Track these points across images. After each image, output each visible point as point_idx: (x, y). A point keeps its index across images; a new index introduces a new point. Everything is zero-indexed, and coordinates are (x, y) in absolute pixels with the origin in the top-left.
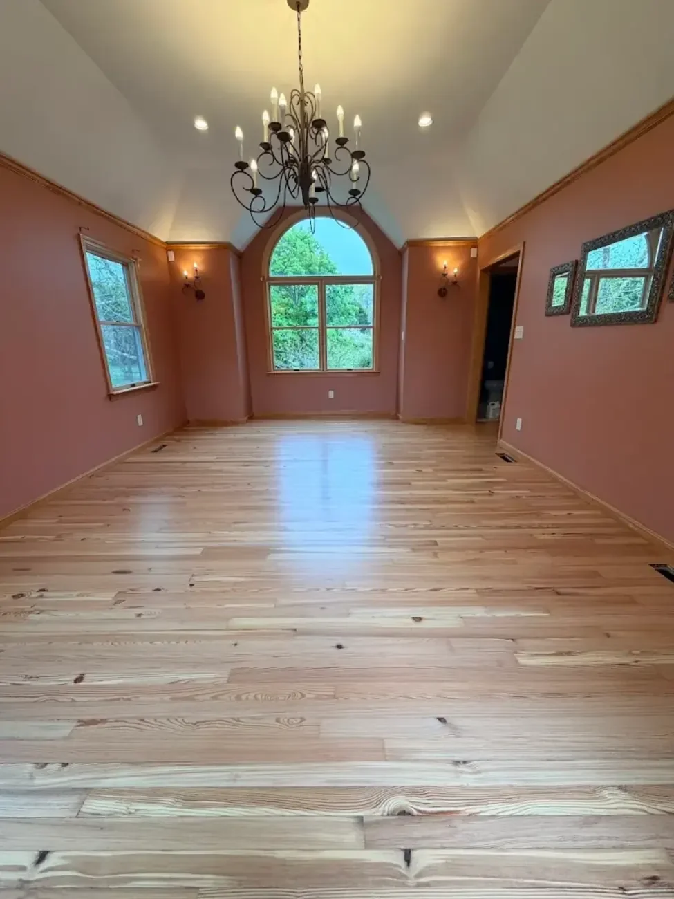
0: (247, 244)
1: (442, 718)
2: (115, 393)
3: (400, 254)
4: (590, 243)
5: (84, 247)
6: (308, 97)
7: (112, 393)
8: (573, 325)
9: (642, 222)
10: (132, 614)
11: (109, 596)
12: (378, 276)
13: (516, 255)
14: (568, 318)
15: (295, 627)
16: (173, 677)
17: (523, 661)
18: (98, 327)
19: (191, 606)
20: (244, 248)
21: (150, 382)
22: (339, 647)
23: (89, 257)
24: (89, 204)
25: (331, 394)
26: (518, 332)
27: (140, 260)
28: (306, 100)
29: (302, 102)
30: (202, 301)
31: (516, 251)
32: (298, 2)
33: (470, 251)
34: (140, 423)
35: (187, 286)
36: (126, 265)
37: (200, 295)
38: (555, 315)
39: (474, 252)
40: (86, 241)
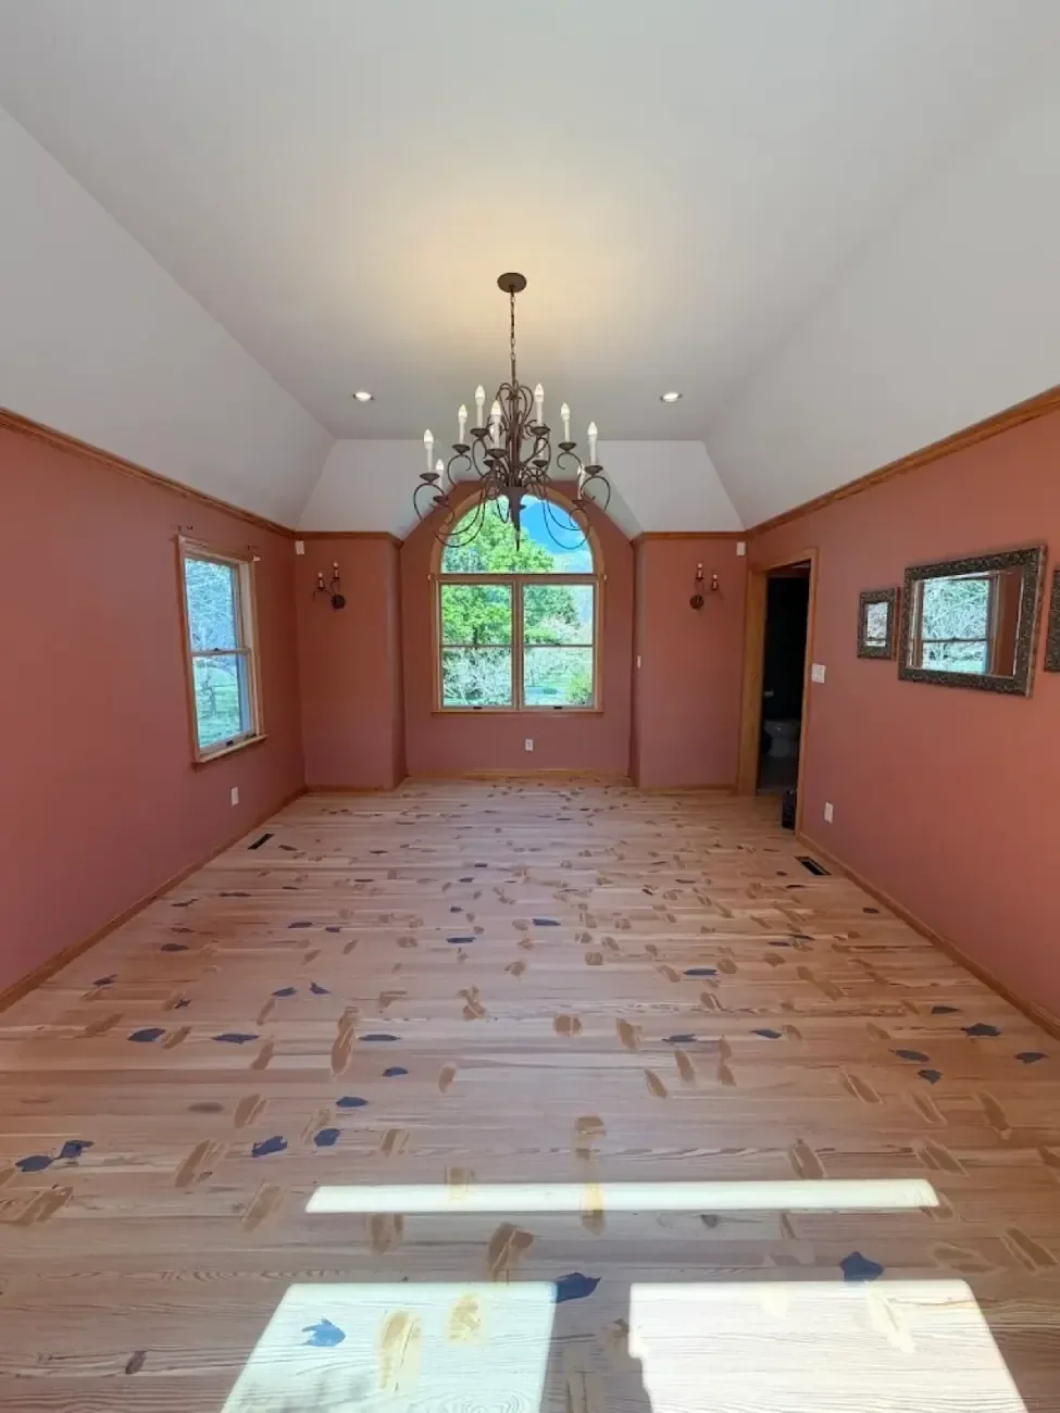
0: (410, 531)
2: (203, 760)
3: (634, 544)
4: (917, 569)
5: (182, 553)
6: (523, 392)
7: (198, 760)
8: (901, 678)
9: (993, 556)
12: (600, 574)
14: (892, 667)
18: (188, 659)
20: (406, 536)
21: (255, 735)
23: (189, 565)
24: (197, 494)
25: (529, 745)
26: (817, 673)
27: (256, 559)
28: (520, 394)
29: (513, 397)
30: (340, 611)
31: (807, 558)
32: (512, 283)
33: (735, 548)
34: (235, 801)
35: (321, 589)
36: (234, 567)
37: (338, 602)
38: (871, 658)
39: (741, 549)
40: (186, 543)
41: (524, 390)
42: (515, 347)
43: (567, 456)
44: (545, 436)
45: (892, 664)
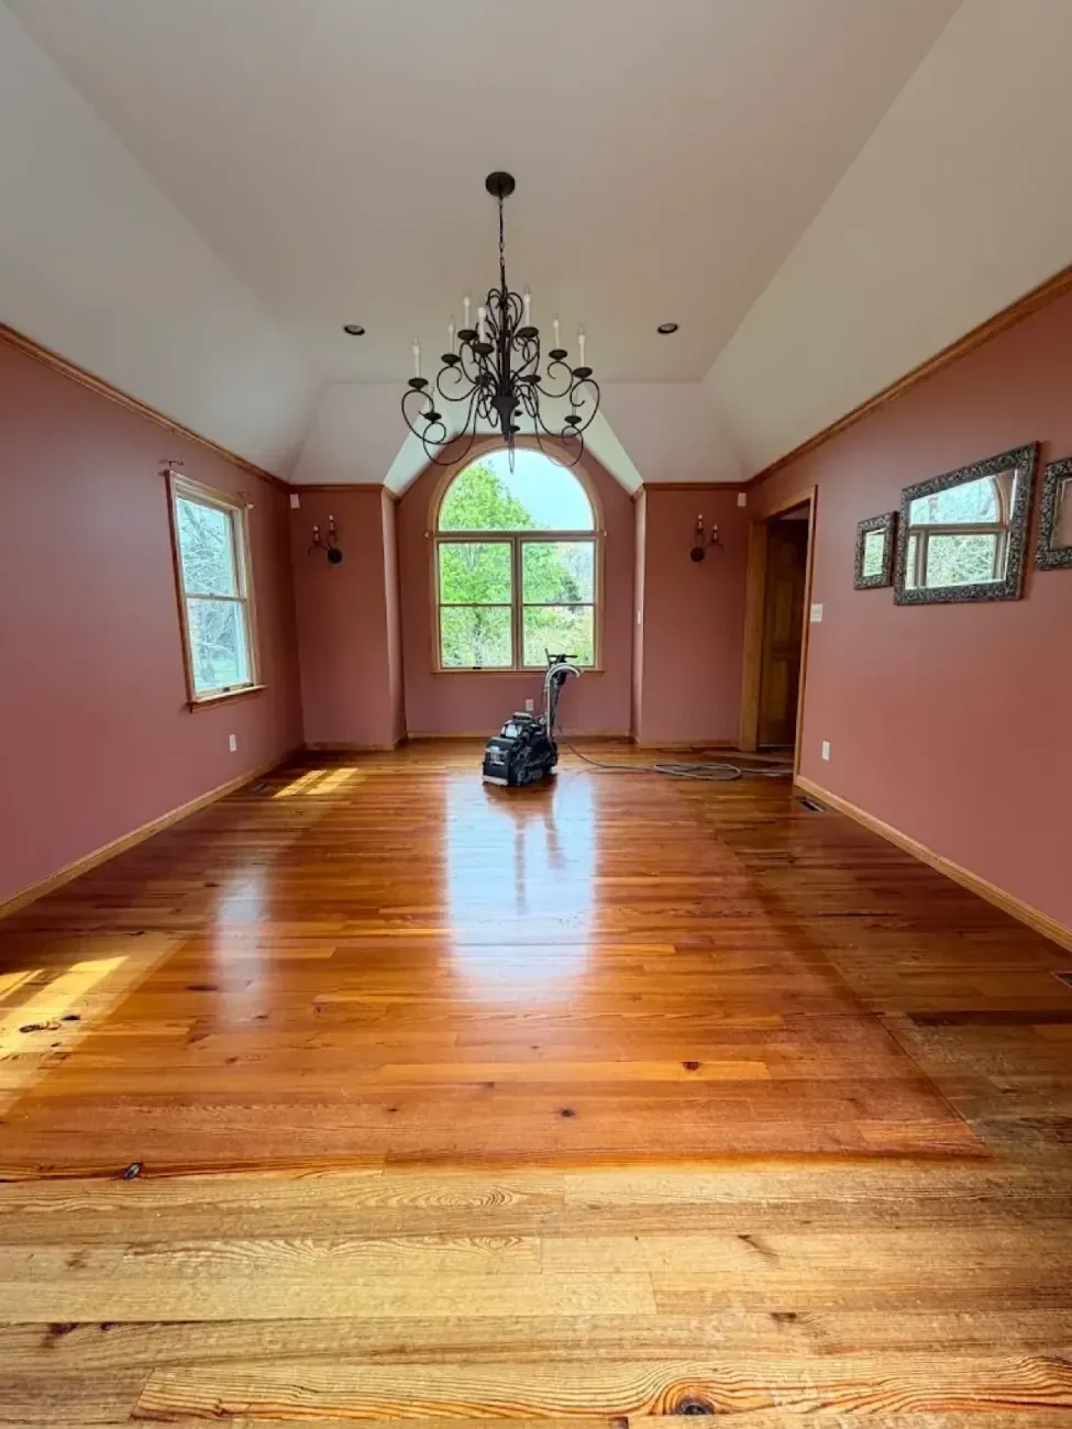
0: (408, 485)
1: (748, 1237)
3: (633, 500)
4: (914, 488)
5: (174, 492)
6: (513, 300)
7: (194, 700)
8: (898, 603)
9: (986, 461)
12: (601, 531)
13: (806, 503)
14: (890, 593)
15: (491, 1080)
18: (182, 599)
20: (404, 491)
21: (252, 685)
22: (567, 1113)
23: (180, 503)
25: (529, 704)
26: (816, 613)
27: (251, 506)
28: (510, 302)
29: (503, 305)
30: (335, 566)
31: (804, 498)
32: (500, 184)
33: (736, 498)
34: (233, 748)
35: (317, 543)
36: (230, 513)
37: (335, 557)
38: (868, 588)
39: (742, 499)
40: (178, 480)
41: (515, 298)
42: (505, 250)
43: (558, 366)
44: (535, 338)
45: (891, 589)
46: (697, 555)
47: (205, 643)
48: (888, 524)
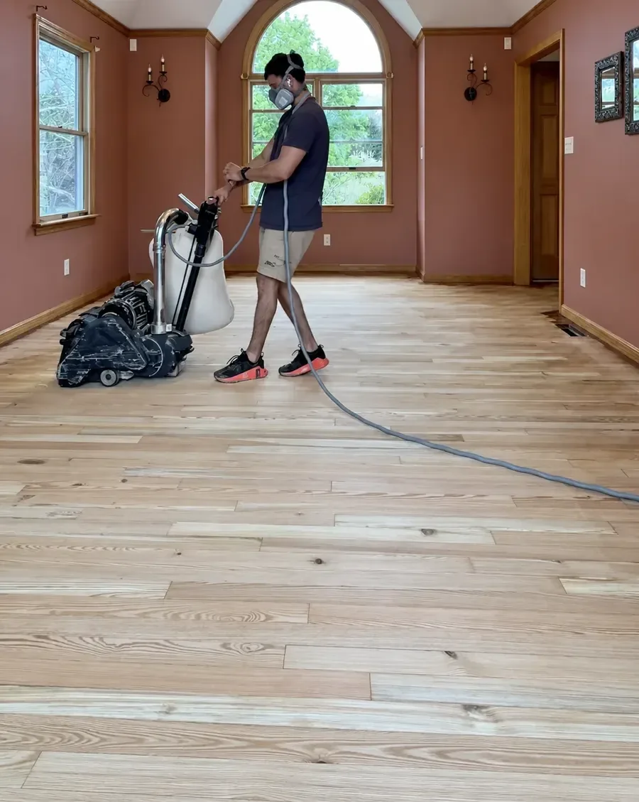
0: (228, 33)
1: (453, 652)
2: (42, 224)
3: (416, 45)
5: (38, 35)
7: (38, 223)
8: (627, 132)
10: (42, 512)
11: (14, 489)
12: (389, 74)
13: (556, 46)
14: (621, 123)
15: (261, 537)
16: (95, 591)
17: (572, 587)
19: (122, 507)
20: (223, 39)
21: (86, 214)
22: (319, 562)
23: (43, 46)
25: (327, 241)
26: (569, 146)
27: (97, 50)
30: (165, 104)
31: (555, 41)
33: (503, 43)
34: (67, 272)
35: (150, 83)
36: (80, 55)
37: (164, 96)
38: (607, 120)
39: (508, 44)
40: (42, 24)
45: (622, 122)
46: (470, 95)
47: (51, 188)
48: (617, 63)
